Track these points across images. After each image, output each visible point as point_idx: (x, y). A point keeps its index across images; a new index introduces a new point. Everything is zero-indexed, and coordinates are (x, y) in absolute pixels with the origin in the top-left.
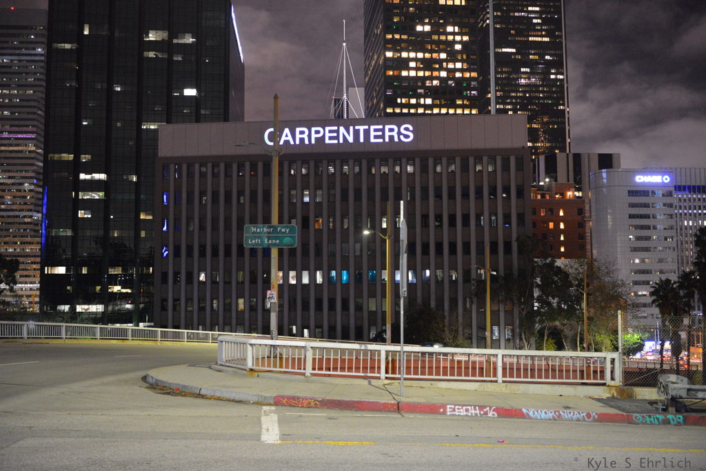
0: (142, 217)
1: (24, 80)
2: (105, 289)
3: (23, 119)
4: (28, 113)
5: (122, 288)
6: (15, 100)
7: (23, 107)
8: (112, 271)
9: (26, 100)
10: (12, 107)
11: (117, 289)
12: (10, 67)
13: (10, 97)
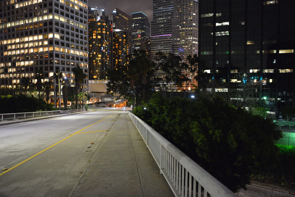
0: (248, 43)
1: (167, 14)
2: (228, 81)
3: (167, 27)
4: (169, 25)
5: (238, 80)
6: (165, 21)
7: (168, 23)
8: (232, 72)
9: (168, 20)
10: (163, 23)
11: (234, 81)
12: (163, 10)
13: (163, 20)
